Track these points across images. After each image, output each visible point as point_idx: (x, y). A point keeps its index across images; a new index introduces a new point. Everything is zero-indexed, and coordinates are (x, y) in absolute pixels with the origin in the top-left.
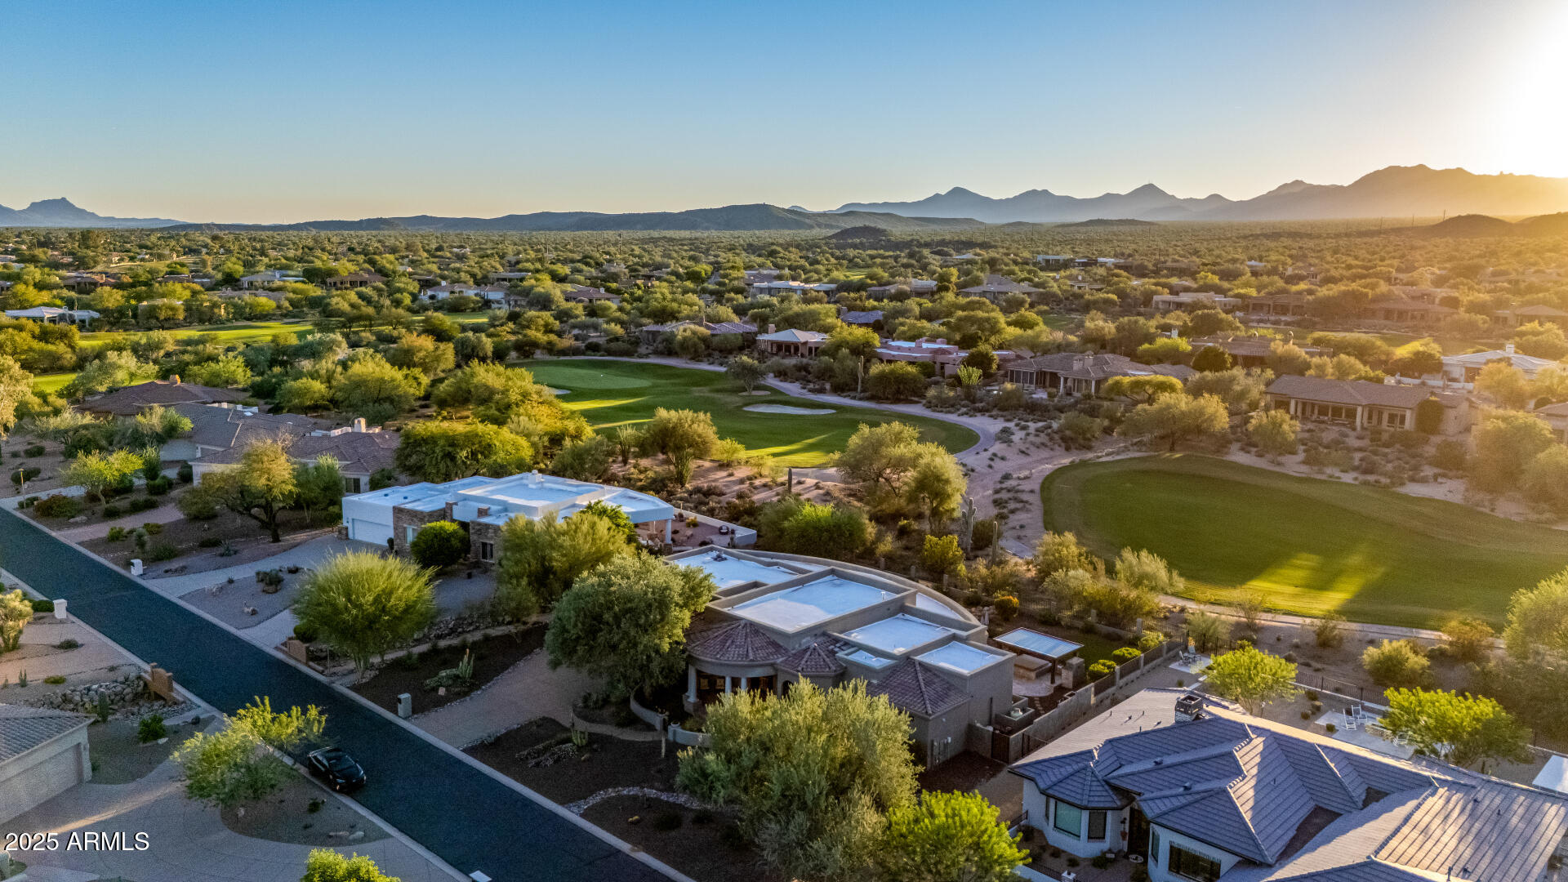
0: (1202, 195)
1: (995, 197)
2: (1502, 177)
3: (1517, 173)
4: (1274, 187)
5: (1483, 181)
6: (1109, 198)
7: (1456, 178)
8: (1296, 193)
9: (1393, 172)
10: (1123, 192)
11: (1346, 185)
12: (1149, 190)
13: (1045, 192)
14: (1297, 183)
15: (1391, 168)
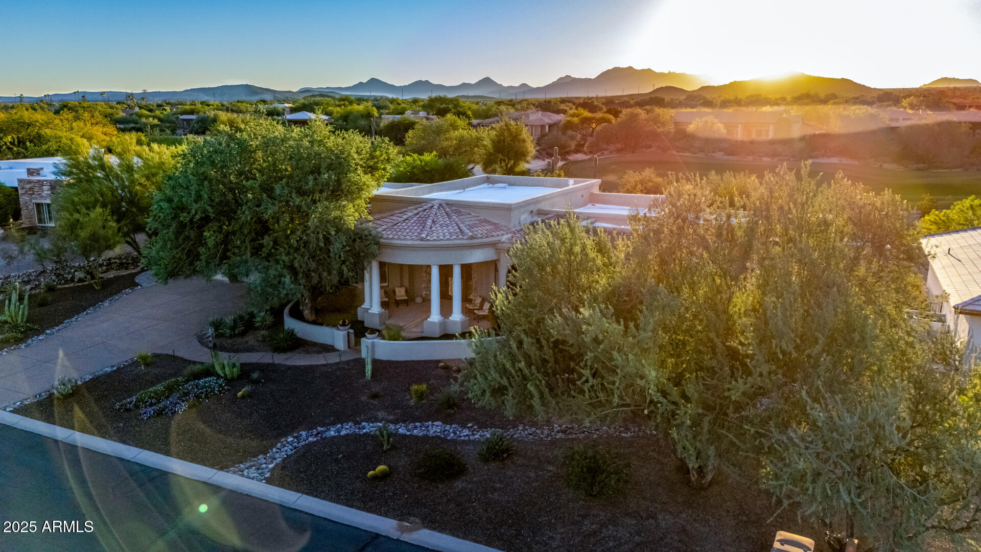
0: (517, 84)
1: (397, 85)
2: (670, 73)
3: (677, 72)
4: (555, 80)
5: (662, 75)
6: (464, 86)
7: (647, 74)
8: (567, 82)
9: (616, 70)
10: (473, 82)
11: (593, 77)
12: (487, 81)
13: (427, 82)
14: (567, 76)
15: (615, 68)
